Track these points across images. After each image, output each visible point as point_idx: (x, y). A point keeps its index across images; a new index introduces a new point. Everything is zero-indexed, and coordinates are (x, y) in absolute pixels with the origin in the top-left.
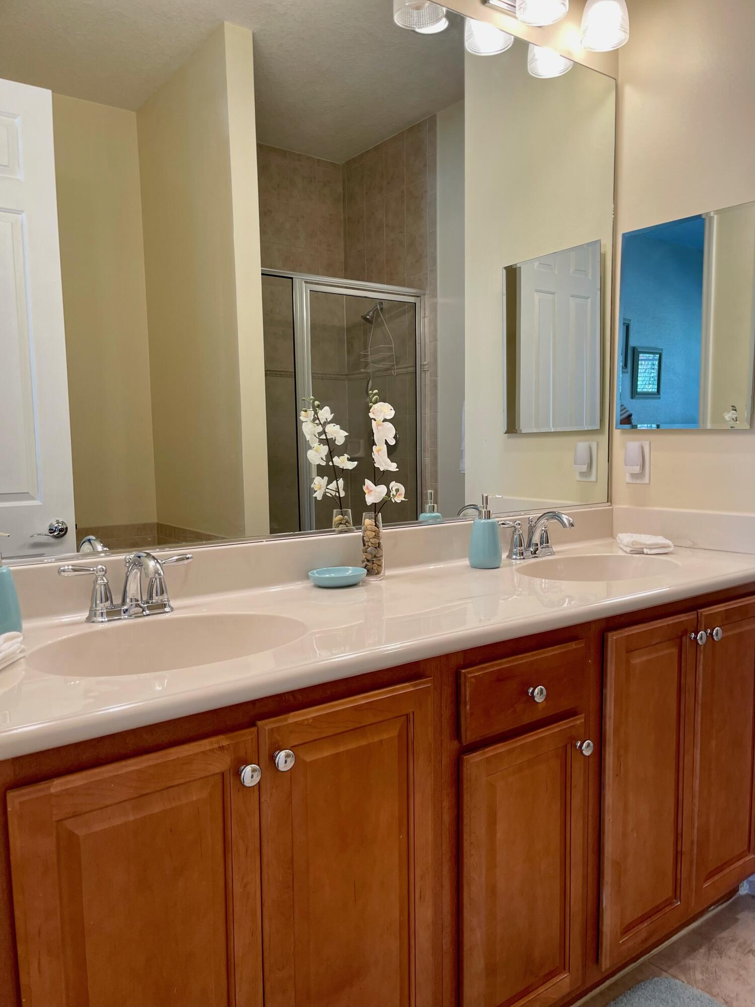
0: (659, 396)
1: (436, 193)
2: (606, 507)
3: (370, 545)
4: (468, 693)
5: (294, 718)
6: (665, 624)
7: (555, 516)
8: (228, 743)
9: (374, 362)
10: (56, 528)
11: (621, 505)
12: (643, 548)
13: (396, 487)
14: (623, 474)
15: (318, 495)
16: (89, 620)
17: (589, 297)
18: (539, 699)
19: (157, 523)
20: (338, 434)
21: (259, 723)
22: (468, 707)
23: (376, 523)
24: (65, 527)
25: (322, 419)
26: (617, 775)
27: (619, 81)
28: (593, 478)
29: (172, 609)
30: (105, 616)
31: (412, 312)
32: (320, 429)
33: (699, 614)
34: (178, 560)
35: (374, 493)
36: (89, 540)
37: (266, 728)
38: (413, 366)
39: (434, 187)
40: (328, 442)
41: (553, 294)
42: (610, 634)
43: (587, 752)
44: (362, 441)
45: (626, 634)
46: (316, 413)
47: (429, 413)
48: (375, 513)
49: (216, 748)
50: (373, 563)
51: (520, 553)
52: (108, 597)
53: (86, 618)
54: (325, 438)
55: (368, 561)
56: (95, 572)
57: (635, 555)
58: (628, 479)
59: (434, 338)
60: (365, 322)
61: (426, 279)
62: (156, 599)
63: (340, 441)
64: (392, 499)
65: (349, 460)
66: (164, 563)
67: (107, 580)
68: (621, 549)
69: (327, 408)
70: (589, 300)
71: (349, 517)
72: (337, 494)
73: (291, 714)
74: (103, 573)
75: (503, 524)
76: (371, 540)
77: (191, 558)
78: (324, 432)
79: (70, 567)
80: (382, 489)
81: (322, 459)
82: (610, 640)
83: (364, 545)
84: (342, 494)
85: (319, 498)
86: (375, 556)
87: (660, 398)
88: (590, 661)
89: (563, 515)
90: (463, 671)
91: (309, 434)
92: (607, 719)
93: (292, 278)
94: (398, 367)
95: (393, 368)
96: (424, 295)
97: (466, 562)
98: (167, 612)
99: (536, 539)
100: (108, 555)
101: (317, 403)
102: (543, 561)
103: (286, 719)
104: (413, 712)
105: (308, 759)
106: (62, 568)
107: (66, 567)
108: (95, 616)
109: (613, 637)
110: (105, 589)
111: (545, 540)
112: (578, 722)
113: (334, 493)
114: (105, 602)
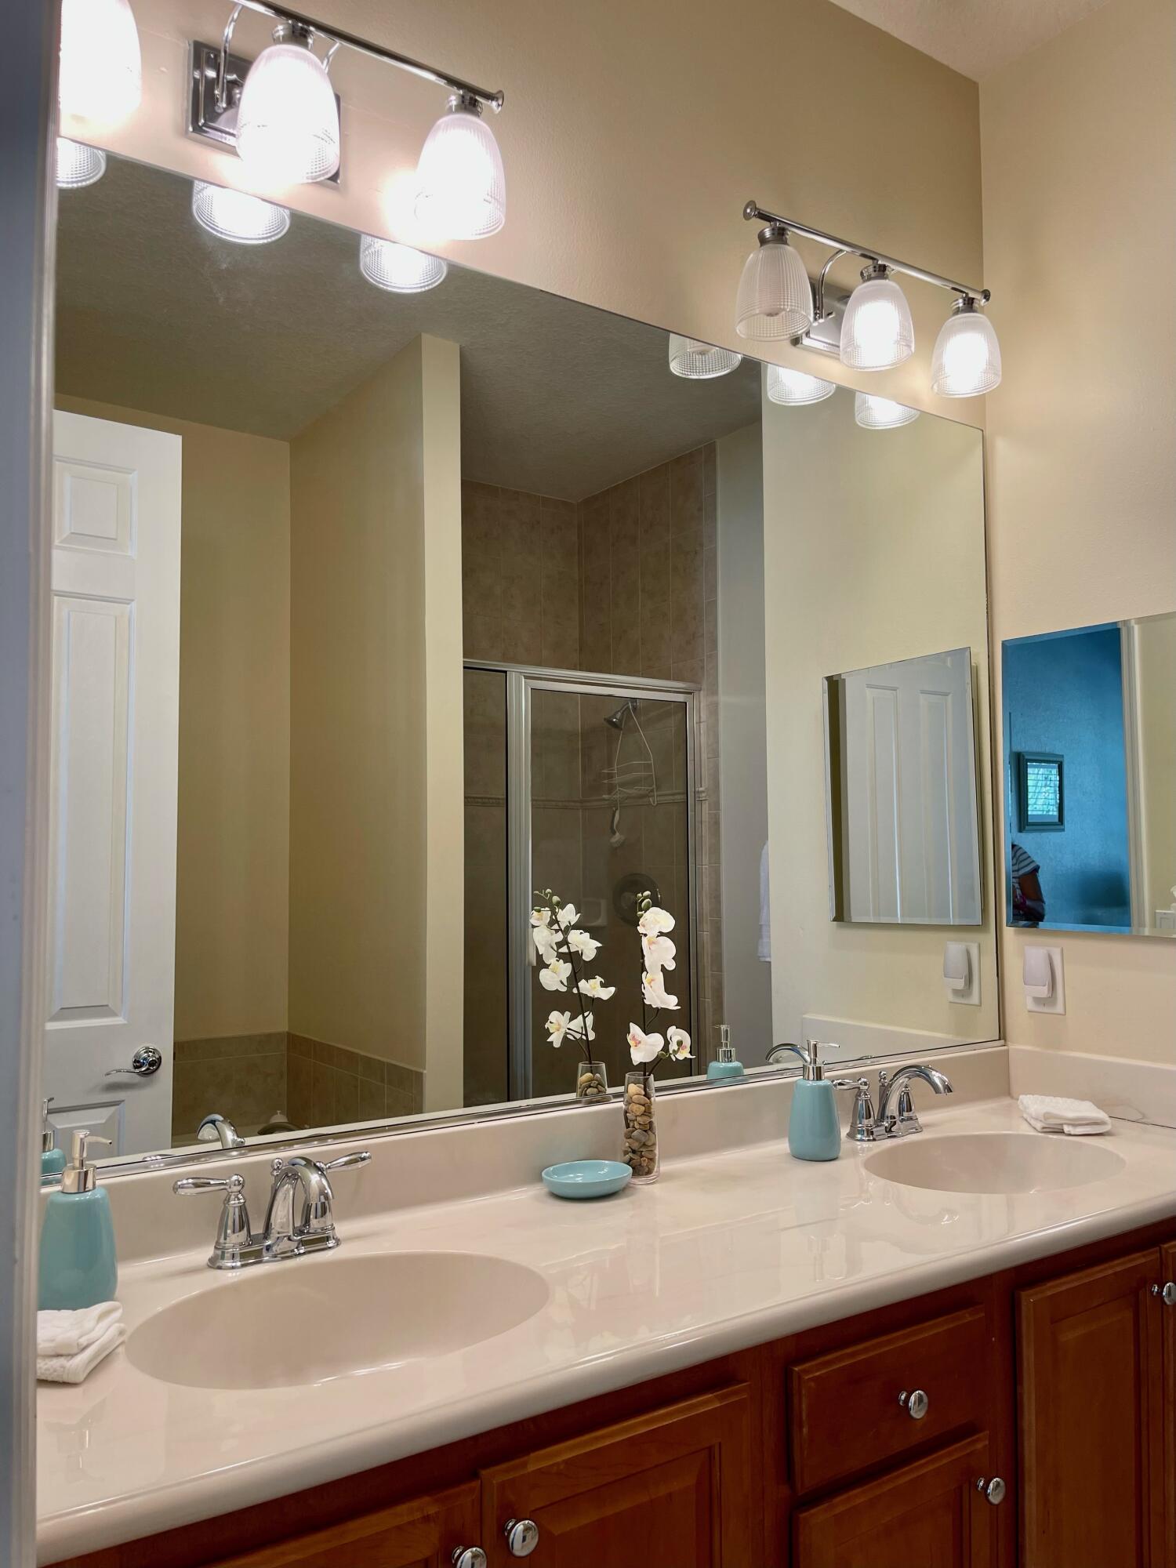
0: (1062, 827)
1: (715, 548)
2: (996, 1048)
3: (637, 1126)
4: (804, 1406)
5: (538, 1461)
6: (1110, 1272)
7: (921, 1072)
8: (437, 1510)
9: (622, 785)
10: (145, 1059)
11: (1020, 1045)
12: (1062, 1124)
13: (679, 1038)
14: (1022, 999)
15: (556, 1040)
16: (214, 1264)
17: (949, 693)
18: (917, 1413)
19: (287, 1032)
20: (586, 945)
21: (484, 1473)
22: (805, 1430)
23: (645, 1090)
24: (157, 1056)
25: (564, 922)
26: (1044, 1532)
27: (987, 433)
28: (975, 1000)
29: (338, 1242)
30: (238, 1259)
31: (680, 715)
32: (560, 937)
33: (1163, 1251)
34: (347, 1163)
35: (644, 1046)
36: (213, 1122)
37: (494, 1482)
38: (683, 794)
39: (713, 538)
40: (572, 957)
41: (895, 689)
42: (1024, 1294)
43: (996, 1498)
44: (603, 903)
45: (1049, 1293)
46: (554, 913)
47: (707, 862)
48: (645, 1075)
49: (418, 1519)
50: (642, 1157)
51: (868, 1130)
52: (243, 1223)
53: (210, 1260)
54: (567, 951)
55: (634, 1152)
56: (227, 1187)
57: (1051, 1136)
58: (1030, 1005)
59: (715, 754)
60: (610, 726)
61: (703, 668)
62: (315, 1223)
63: (589, 954)
64: (672, 1056)
65: (603, 985)
66: (329, 1168)
67: (244, 1198)
68: (1026, 1120)
69: (570, 907)
70: (950, 696)
71: (602, 1075)
72: (584, 1037)
73: (532, 1455)
74: (239, 1188)
75: (840, 1084)
76: (638, 1119)
77: (369, 1157)
78: (565, 942)
79: (190, 1181)
80: (656, 1041)
81: (562, 983)
82: (1024, 1303)
83: (628, 1126)
84: (592, 1036)
85: (557, 1045)
86: (644, 1145)
87: (1063, 830)
88: (993, 1339)
89: (934, 1073)
90: (796, 1369)
91: (543, 945)
92: (1026, 1437)
93: (506, 672)
94: (659, 793)
95: (652, 794)
96: (700, 690)
97: (783, 1146)
98: (330, 1248)
99: (893, 1107)
100: (243, 1154)
101: (556, 899)
102: (905, 1145)
103: (524, 1465)
104: (720, 1443)
105: (557, 1530)
106: (179, 1183)
107: (185, 1182)
108: (223, 1258)
109: (1030, 1299)
110: (241, 1216)
111: (906, 1105)
112: (979, 1446)
113: (578, 1036)
114: (240, 1231)
